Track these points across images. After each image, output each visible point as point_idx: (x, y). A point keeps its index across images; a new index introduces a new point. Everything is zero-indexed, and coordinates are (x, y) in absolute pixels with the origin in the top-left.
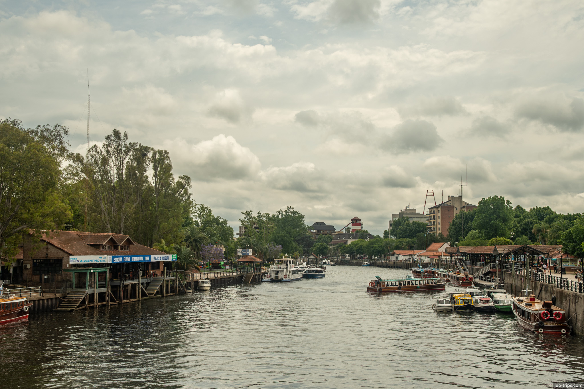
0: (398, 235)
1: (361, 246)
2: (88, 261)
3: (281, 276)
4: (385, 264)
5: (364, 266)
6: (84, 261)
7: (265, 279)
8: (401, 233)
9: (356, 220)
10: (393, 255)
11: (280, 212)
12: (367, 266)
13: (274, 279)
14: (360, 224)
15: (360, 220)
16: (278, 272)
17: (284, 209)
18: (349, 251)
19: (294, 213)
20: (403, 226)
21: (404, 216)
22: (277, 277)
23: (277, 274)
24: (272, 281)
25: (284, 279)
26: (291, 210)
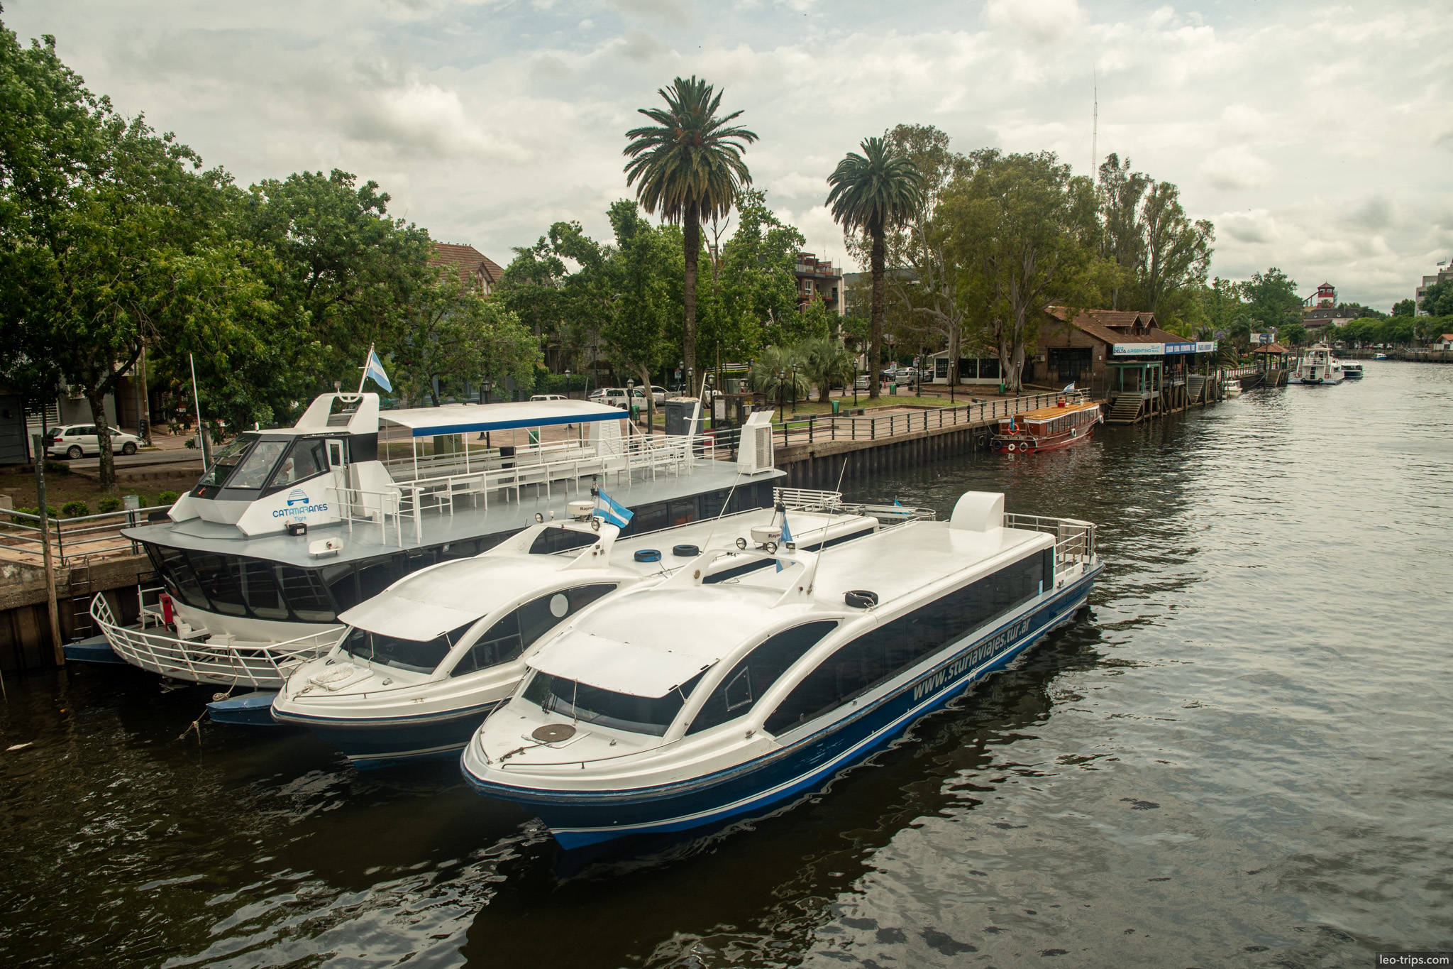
0: (1436, 310)
1: (1370, 329)
2: (1137, 351)
3: (1319, 375)
4: (1421, 357)
5: (1376, 359)
6: (1133, 351)
7: (1292, 378)
8: (1444, 307)
9: (1326, 288)
10: (1440, 342)
11: (1257, 277)
12: (1381, 359)
13: (1308, 379)
14: (1332, 295)
15: (1333, 288)
16: (1313, 368)
17: (1264, 272)
18: (1346, 336)
19: (1281, 277)
20: (1447, 296)
21: (1448, 278)
22: (1313, 377)
23: (1313, 372)
24: (1304, 382)
25: (1325, 381)
26: (1275, 274)
